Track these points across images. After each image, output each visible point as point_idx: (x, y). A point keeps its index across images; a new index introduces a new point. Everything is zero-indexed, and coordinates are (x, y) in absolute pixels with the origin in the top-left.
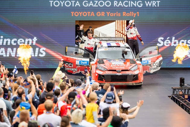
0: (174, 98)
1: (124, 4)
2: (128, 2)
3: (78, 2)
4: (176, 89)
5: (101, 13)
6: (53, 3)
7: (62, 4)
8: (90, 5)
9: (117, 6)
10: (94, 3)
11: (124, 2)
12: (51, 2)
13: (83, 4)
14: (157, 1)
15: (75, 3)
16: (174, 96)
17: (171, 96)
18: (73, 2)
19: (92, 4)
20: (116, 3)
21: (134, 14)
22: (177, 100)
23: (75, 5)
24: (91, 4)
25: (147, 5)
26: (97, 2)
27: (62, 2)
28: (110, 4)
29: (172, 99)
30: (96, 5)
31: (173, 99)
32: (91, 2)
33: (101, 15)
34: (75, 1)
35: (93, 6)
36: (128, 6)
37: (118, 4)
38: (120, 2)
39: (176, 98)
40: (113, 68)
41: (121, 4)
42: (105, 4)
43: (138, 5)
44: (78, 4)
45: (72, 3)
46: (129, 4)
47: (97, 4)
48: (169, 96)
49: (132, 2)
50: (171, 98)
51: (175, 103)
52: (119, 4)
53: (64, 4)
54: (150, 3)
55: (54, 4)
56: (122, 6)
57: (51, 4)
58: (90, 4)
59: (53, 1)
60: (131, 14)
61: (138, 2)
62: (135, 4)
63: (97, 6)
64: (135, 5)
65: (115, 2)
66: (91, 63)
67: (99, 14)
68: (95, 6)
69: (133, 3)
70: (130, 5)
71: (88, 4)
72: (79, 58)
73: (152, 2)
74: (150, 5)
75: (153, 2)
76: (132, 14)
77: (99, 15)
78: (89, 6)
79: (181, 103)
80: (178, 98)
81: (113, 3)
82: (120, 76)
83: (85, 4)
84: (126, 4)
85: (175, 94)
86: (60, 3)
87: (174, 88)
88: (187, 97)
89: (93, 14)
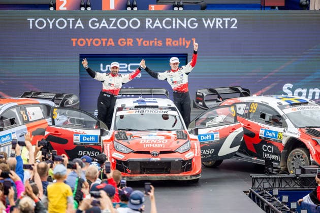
0: (254, 195)
1: (164, 25)
2: (170, 20)
3: (79, 21)
4: (257, 178)
5: (126, 41)
6: (33, 22)
7: (51, 25)
8: (102, 27)
9: (151, 27)
10: (109, 23)
11: (164, 22)
12: (31, 20)
13: (90, 25)
14: (224, 19)
15: (74, 23)
16: (253, 190)
17: (248, 192)
18: (71, 22)
19: (106, 25)
20: (149, 21)
21: (187, 43)
22: (258, 198)
23: (74, 25)
24: (104, 23)
25: (206, 25)
26: (114, 20)
27: (51, 21)
28: (139, 25)
29: (250, 196)
30: (112, 26)
31: (252, 196)
32: (104, 21)
33: (127, 44)
34: (74, 19)
35: (108, 28)
36: (172, 27)
37: (152, 25)
38: (157, 21)
39: (257, 194)
41: (159, 25)
42: (129, 23)
43: (189, 25)
44: (79, 24)
45: (68, 22)
46: (174, 25)
47: (115, 24)
48: (245, 192)
49: (178, 21)
50: (248, 194)
51: (255, 204)
52: (155, 25)
53: (54, 23)
54: (211, 23)
55: (36, 25)
56: (161, 28)
57: (31, 25)
58: (102, 25)
59: (34, 19)
61: (189, 22)
63: (115, 28)
64: (185, 26)
67: (123, 42)
69: (180, 22)
70: (176, 26)
71: (98, 25)
73: (216, 20)
74: (211, 26)
75: (217, 19)
77: (122, 44)
78: (100, 28)
79: (266, 203)
80: (261, 195)
81: (143, 23)
83: (93, 23)
84: (168, 23)
85: (256, 187)
86: (48, 23)
87: (254, 176)
88: (276, 192)
89: (111, 42)
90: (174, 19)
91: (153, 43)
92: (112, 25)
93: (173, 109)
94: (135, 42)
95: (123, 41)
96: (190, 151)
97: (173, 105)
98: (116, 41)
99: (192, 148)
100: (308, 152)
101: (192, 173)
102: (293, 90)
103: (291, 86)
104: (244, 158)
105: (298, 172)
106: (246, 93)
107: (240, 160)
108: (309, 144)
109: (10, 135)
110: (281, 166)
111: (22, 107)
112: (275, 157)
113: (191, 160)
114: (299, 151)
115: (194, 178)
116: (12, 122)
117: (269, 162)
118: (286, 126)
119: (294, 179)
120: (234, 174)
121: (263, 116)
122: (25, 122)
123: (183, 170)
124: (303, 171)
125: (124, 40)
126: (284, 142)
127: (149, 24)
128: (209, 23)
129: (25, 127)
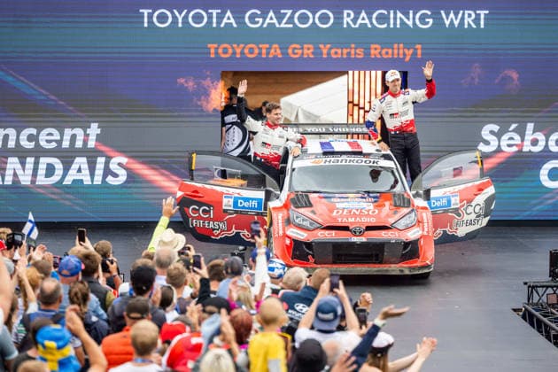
0: (531, 315)
1: (374, 21)
2: (385, 12)
3: (229, 14)
4: (537, 286)
5: (302, 48)
6: (150, 16)
7: (180, 20)
8: (269, 24)
9: (353, 26)
10: (280, 18)
11: (375, 15)
12: (146, 12)
13: (247, 20)
14: (478, 12)
15: (220, 18)
16: (530, 308)
17: (521, 310)
18: (215, 15)
19: (275, 21)
20: (349, 15)
21: (406, 51)
22: (539, 322)
23: (219, 23)
24: (271, 17)
25: (447, 23)
26: (289, 12)
27: (180, 13)
28: (332, 21)
29: (524, 317)
30: (286, 23)
31: (528, 317)
32: (271, 14)
33: (303, 54)
34: (219, 11)
35: (277, 26)
36: (389, 24)
37: (355, 21)
38: (363, 14)
39: (537, 314)
40: (341, 222)
41: (367, 21)
42: (314, 18)
43: (417, 22)
44: (229, 18)
45: (210, 17)
46: (392, 21)
47: (291, 20)
48: (515, 310)
49: (399, 15)
50: (521, 313)
51: (534, 332)
52: (360, 21)
53: (186, 17)
54: (456, 18)
55: (155, 20)
56: (370, 26)
57: (146, 20)
58: (268, 21)
59: (151, 11)
60: (396, 51)
61: (418, 15)
62: (408, 19)
63: (291, 26)
64: (410, 23)
65: (346, 12)
66: (271, 204)
67: (296, 51)
68: (283, 25)
69: (403, 17)
70: (395, 24)
71: (261, 20)
72: (231, 190)
73: (463, 14)
74: (456, 23)
75: (467, 12)
76: (401, 52)
77: (297, 54)
78: (265, 26)
79: (554, 329)
80: (545, 316)
81: (339, 18)
82: (362, 244)
83: (252, 18)
85: (535, 300)
86: (174, 17)
87: (531, 282)
89: (276, 51)
90: (392, 12)
91: (349, 54)
92: (285, 20)
94: (317, 52)
95: (295, 48)
98: (284, 49)
125: (298, 46)
127: (349, 20)
128: (452, 19)
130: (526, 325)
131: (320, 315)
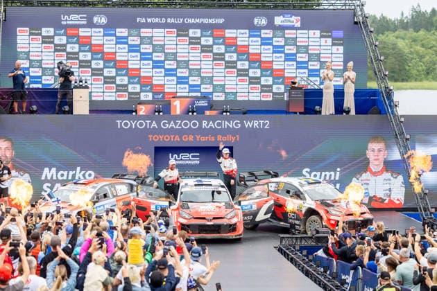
0: (282, 250)
1: (216, 126)
2: (220, 122)
3: (154, 122)
4: (284, 237)
6: (121, 123)
7: (133, 125)
9: (207, 127)
10: (176, 124)
11: (216, 123)
12: (119, 122)
13: (162, 125)
14: (260, 121)
15: (150, 124)
16: (281, 247)
17: (277, 247)
18: (148, 123)
19: (174, 126)
20: (205, 123)
21: (233, 138)
22: (285, 252)
23: (150, 125)
24: (172, 124)
25: (247, 126)
26: (180, 122)
27: (133, 122)
28: (198, 125)
29: (279, 250)
31: (280, 250)
32: (172, 122)
33: (189, 139)
34: (150, 121)
37: (207, 125)
38: (211, 122)
39: (284, 249)
41: (212, 125)
43: (234, 126)
44: (154, 124)
45: (146, 123)
46: (223, 125)
47: (180, 125)
48: (275, 247)
49: (226, 123)
50: (277, 249)
51: (282, 256)
52: (210, 125)
53: (136, 125)
55: (123, 125)
56: (214, 128)
57: (119, 125)
58: (171, 126)
59: (121, 121)
61: (234, 123)
62: (230, 124)
63: (181, 127)
64: (231, 126)
65: (204, 121)
67: (186, 138)
68: (177, 127)
69: (228, 123)
71: (168, 125)
74: (250, 126)
75: (255, 121)
78: (169, 128)
79: (290, 256)
80: (287, 250)
81: (201, 124)
83: (164, 124)
84: (219, 124)
85: (283, 244)
86: (131, 124)
87: (282, 236)
88: (297, 248)
89: (177, 138)
90: (223, 121)
91: (208, 139)
92: (178, 125)
93: (222, 187)
94: (195, 138)
96: (235, 217)
97: (223, 184)
98: (180, 137)
99: (236, 215)
100: (321, 218)
101: (237, 233)
102: (310, 173)
103: (309, 170)
104: (275, 223)
105: (314, 233)
106: (276, 175)
107: (271, 224)
108: (322, 212)
109: (103, 205)
110: (301, 228)
111: (112, 185)
112: (297, 222)
113: (235, 224)
114: (314, 217)
115: (238, 237)
116: (105, 196)
117: (293, 226)
118: (305, 199)
119: (311, 238)
120: (268, 234)
121: (288, 192)
122: (114, 196)
123: (230, 231)
124: (318, 232)
125: (187, 136)
126: (304, 211)
127: (205, 125)
129: (114, 199)
130: (279, 254)
131: (193, 254)
